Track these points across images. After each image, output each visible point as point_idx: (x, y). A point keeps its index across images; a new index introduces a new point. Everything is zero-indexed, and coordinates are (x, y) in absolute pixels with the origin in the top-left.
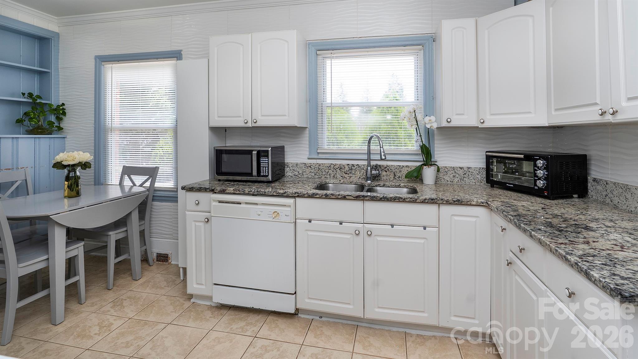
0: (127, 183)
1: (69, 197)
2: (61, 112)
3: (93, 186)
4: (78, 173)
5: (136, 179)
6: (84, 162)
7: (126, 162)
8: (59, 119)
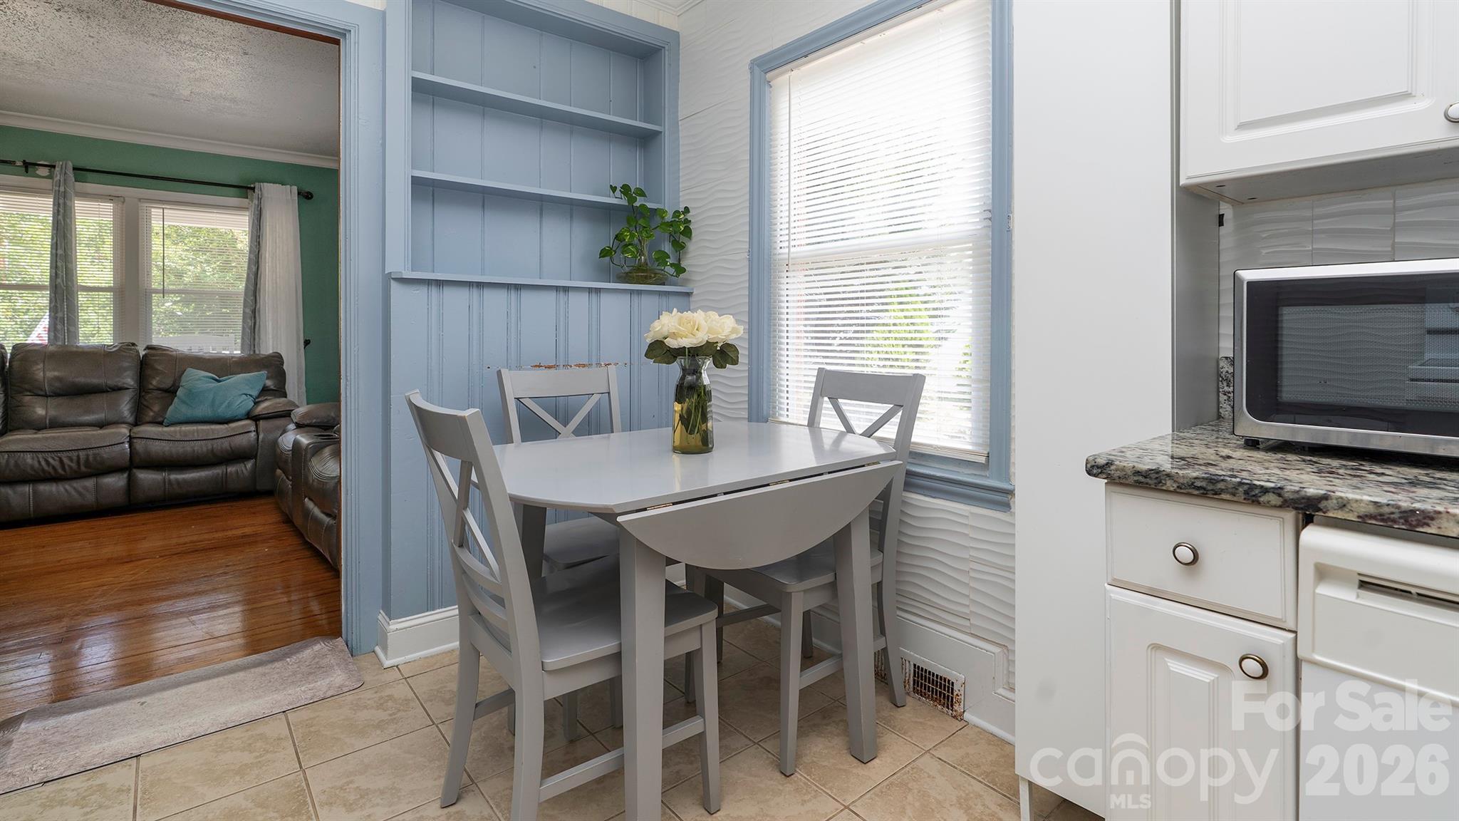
0: (829, 422)
1: (684, 450)
2: (682, 229)
3: (746, 422)
4: (706, 379)
5: (855, 412)
6: (720, 345)
7: (824, 357)
8: (679, 247)
